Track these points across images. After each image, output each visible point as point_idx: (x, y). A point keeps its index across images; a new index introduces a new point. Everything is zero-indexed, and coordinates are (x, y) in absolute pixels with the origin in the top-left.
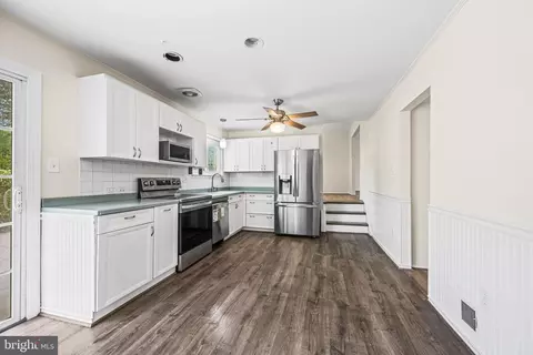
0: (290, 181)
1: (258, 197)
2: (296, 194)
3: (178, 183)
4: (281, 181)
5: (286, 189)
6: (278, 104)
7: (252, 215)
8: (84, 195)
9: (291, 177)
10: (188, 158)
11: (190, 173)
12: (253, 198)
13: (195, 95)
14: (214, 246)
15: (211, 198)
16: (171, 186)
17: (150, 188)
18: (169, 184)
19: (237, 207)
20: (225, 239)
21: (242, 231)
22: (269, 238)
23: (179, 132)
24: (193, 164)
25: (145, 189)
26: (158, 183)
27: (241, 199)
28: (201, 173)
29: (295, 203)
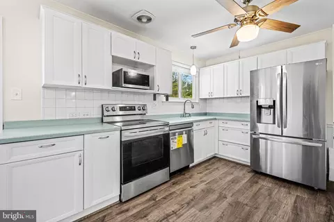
0: (273, 107)
1: (232, 125)
2: (282, 124)
3: (144, 108)
4: (260, 108)
5: (266, 116)
7: (225, 144)
8: (46, 119)
9: (274, 101)
10: (148, 84)
11: (155, 99)
12: (226, 125)
13: (149, 20)
14: (172, 175)
15: (167, 125)
16: (137, 112)
17: (111, 113)
18: (135, 110)
19: (206, 134)
20: (191, 165)
21: (214, 157)
22: (244, 172)
23: (136, 60)
24: (155, 91)
25: (106, 113)
26: (122, 109)
27: (212, 125)
28: (167, 100)
29: (282, 136)
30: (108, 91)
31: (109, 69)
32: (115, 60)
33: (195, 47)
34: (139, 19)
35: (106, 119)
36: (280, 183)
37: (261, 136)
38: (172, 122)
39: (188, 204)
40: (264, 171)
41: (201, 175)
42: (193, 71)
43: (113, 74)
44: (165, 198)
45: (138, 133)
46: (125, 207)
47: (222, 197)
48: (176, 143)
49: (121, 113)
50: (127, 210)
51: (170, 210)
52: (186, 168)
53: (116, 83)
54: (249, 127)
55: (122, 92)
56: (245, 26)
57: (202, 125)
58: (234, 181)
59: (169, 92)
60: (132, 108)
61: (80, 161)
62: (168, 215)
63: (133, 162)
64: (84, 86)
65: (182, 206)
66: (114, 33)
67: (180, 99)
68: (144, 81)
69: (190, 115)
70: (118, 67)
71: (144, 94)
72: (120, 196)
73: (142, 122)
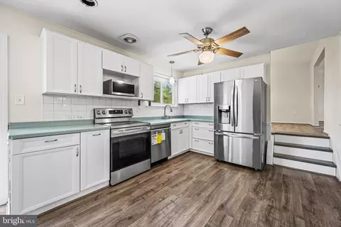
0: (229, 111)
1: (202, 125)
2: (235, 124)
3: (130, 111)
4: (220, 111)
5: (225, 118)
6: (207, 33)
7: (197, 140)
9: (230, 107)
10: (133, 92)
11: (139, 104)
12: (197, 125)
13: (134, 41)
14: (153, 165)
15: (149, 125)
16: (124, 115)
17: (102, 116)
18: (122, 113)
19: (181, 133)
20: (169, 158)
21: (189, 151)
22: (210, 160)
23: (123, 72)
24: (139, 98)
25: (97, 116)
26: (111, 112)
27: (187, 125)
28: (150, 105)
29: (235, 132)
30: (99, 98)
31: (100, 79)
32: (106, 72)
33: (173, 62)
34: (126, 39)
35: (97, 121)
36: (233, 167)
37: (224, 133)
38: (152, 122)
39: (163, 184)
40: (226, 160)
41: (176, 165)
42: (172, 81)
43: (104, 83)
44: (145, 182)
45: (125, 132)
46: (114, 189)
47: (189, 178)
48: (157, 139)
49: (110, 116)
50: (116, 191)
51: (149, 188)
52: (165, 160)
53: (106, 91)
54: (213, 127)
55: (111, 98)
56: (204, 52)
57: (179, 125)
58: (200, 168)
59: (152, 98)
60: (120, 112)
61: (78, 153)
62: (147, 192)
63: (120, 155)
64: (79, 94)
65: (159, 186)
66: (104, 50)
67: (162, 104)
68: (130, 89)
69: (170, 118)
70: (108, 78)
71: (130, 100)
72: (110, 181)
73: (128, 123)
